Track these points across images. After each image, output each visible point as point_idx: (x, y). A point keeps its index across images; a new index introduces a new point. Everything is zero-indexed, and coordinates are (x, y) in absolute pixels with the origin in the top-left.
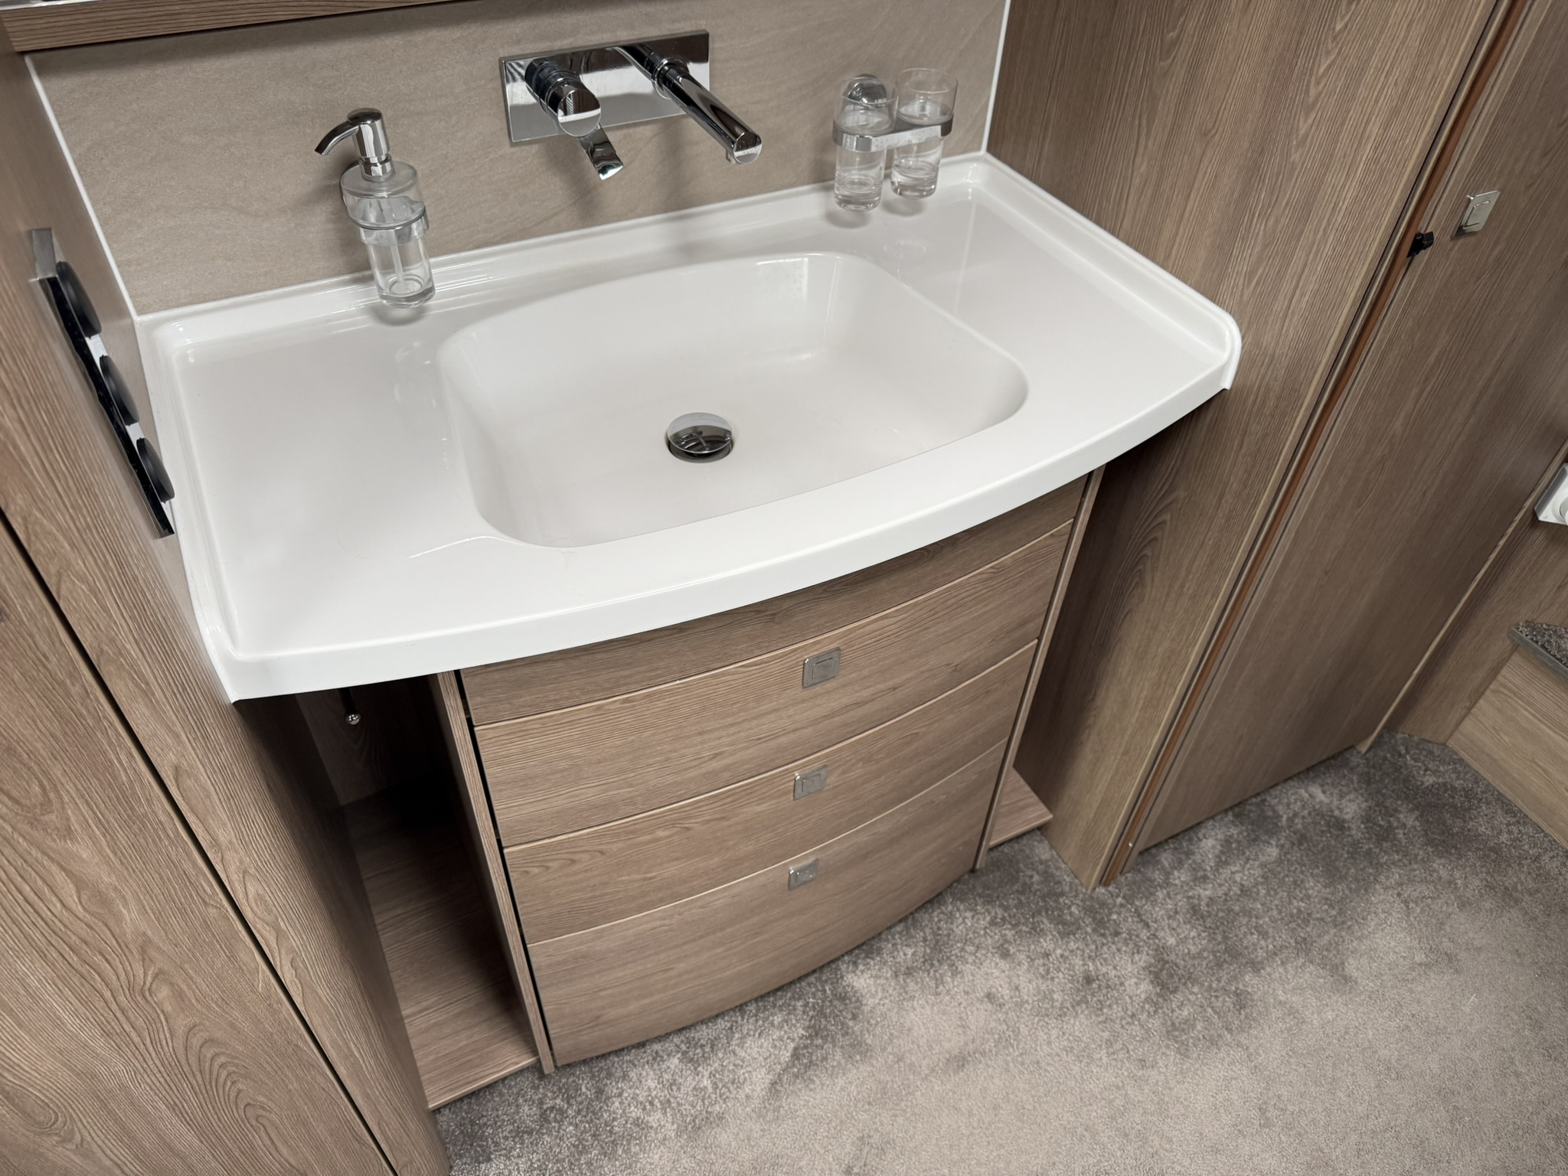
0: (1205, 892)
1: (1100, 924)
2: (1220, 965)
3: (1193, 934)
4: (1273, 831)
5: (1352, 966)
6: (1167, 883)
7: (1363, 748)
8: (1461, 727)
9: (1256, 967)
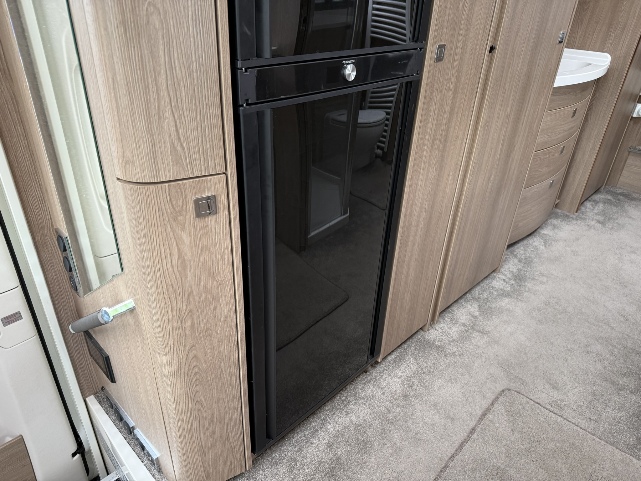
0: (596, 211)
1: (581, 218)
2: (609, 220)
3: (600, 217)
4: (598, 202)
5: (633, 217)
6: (586, 211)
7: (602, 188)
8: (619, 180)
9: (617, 219)
